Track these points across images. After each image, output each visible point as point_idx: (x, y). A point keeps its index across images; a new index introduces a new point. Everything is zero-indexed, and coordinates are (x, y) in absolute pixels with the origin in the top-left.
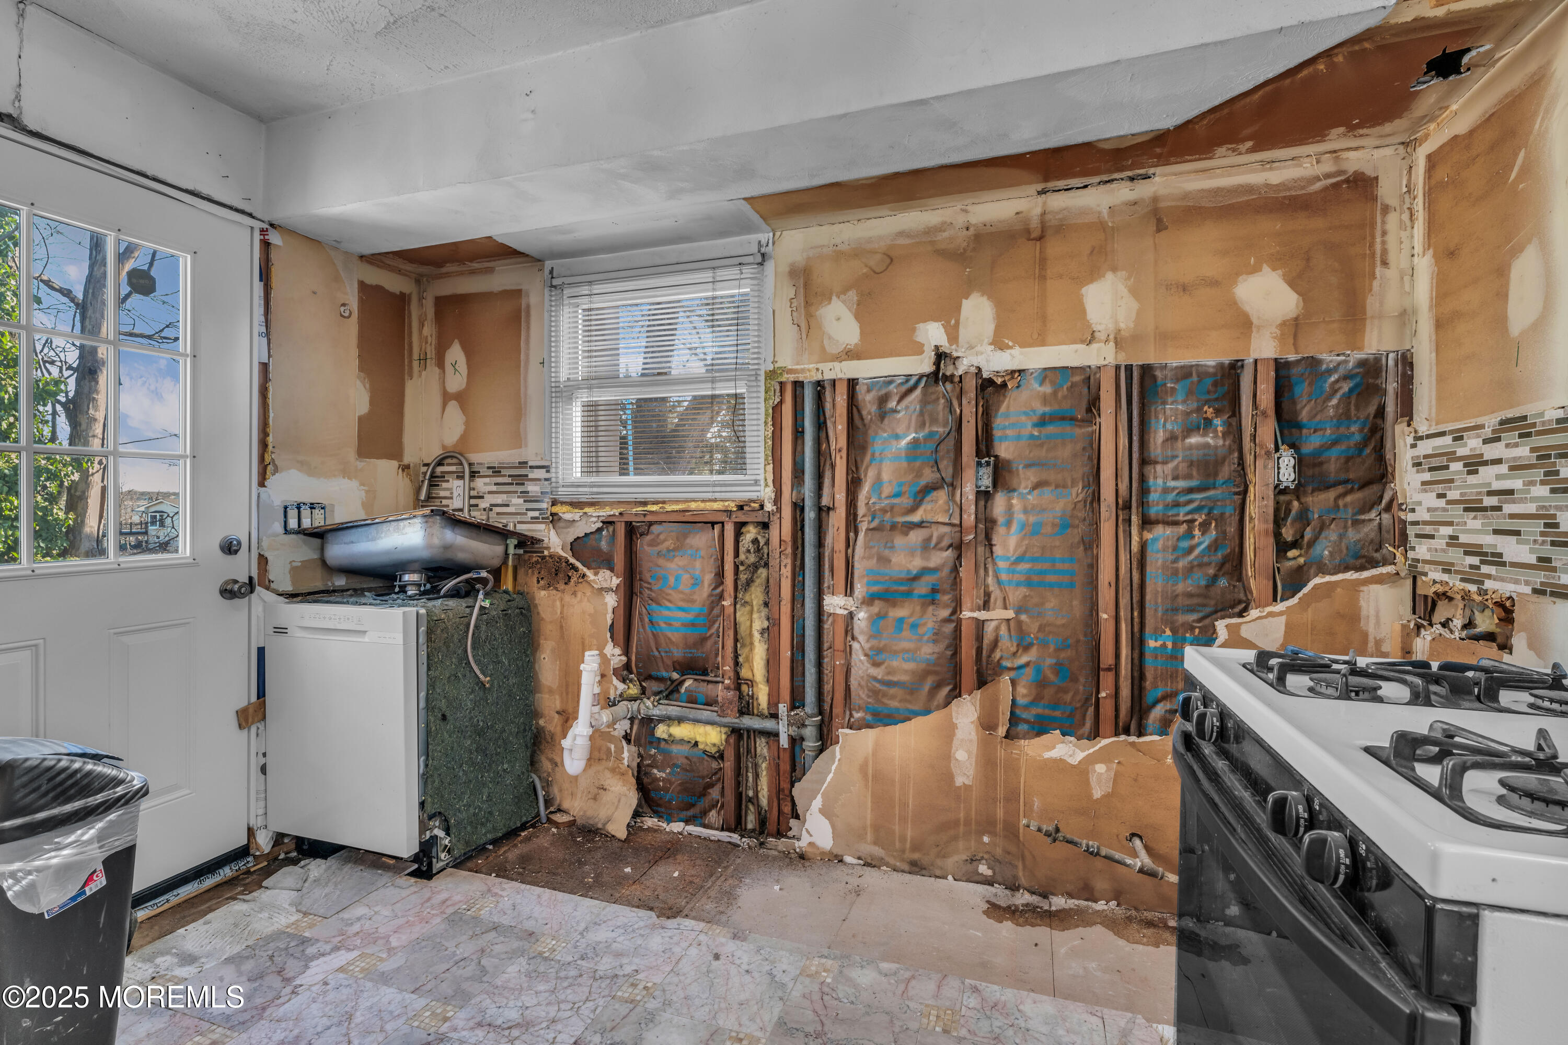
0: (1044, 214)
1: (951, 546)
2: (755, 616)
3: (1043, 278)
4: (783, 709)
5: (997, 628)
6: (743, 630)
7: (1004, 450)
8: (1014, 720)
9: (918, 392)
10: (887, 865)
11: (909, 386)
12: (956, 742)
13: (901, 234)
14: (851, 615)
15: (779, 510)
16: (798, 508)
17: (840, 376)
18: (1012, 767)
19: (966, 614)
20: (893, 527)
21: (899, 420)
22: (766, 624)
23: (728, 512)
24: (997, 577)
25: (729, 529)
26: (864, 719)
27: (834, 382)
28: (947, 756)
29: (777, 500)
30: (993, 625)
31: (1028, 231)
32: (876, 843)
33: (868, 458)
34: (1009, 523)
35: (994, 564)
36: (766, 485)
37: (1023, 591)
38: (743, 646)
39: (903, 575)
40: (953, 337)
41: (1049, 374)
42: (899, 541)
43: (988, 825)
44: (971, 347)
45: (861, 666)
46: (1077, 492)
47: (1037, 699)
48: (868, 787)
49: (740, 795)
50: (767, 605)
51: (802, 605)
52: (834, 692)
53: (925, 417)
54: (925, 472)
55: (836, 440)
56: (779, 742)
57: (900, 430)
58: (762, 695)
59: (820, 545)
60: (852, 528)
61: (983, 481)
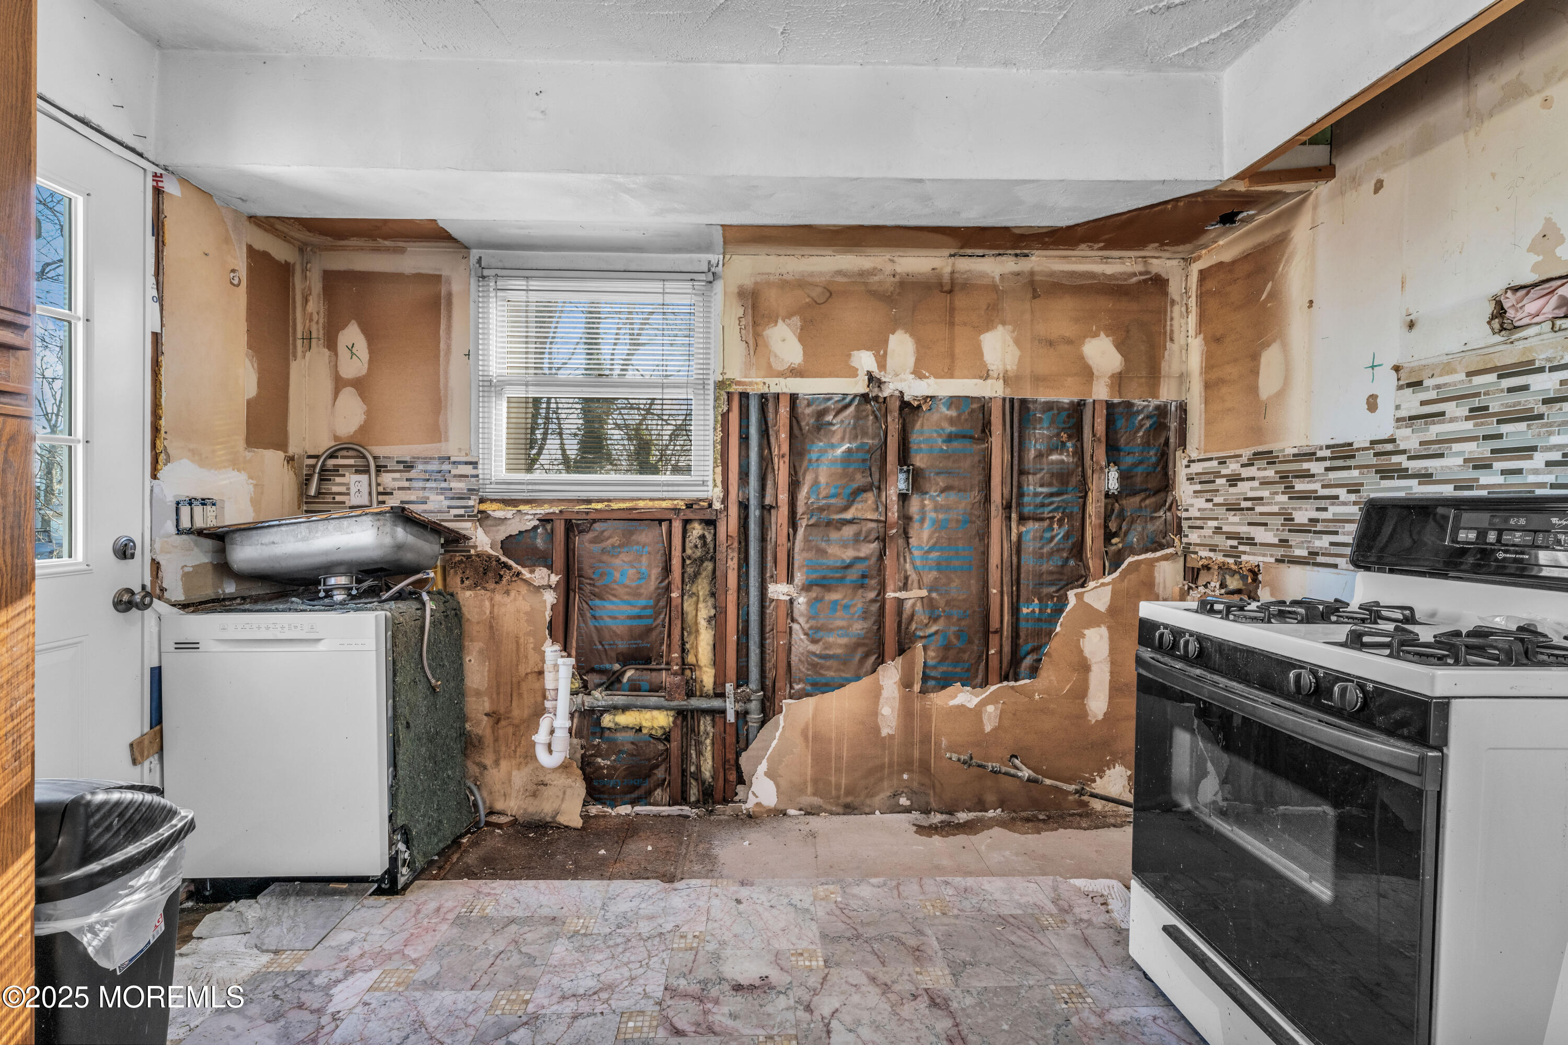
0: (953, 273)
1: (878, 538)
2: (701, 605)
3: (952, 324)
4: (729, 687)
5: (914, 605)
6: (690, 618)
7: (919, 460)
8: (925, 678)
9: (852, 409)
10: (825, 811)
11: (844, 403)
12: (882, 701)
13: (839, 273)
14: (791, 601)
15: (726, 508)
16: (744, 507)
17: (785, 390)
18: (926, 716)
19: (890, 595)
20: (829, 524)
21: (834, 432)
22: (713, 612)
23: (676, 510)
24: (913, 563)
25: (677, 526)
26: (803, 689)
27: (777, 396)
28: (874, 713)
29: (725, 500)
30: (910, 602)
31: (941, 285)
32: (814, 794)
33: (805, 463)
34: (922, 520)
35: (911, 553)
36: (715, 486)
37: (934, 574)
38: (690, 633)
39: (839, 564)
40: (882, 366)
41: (954, 401)
42: (834, 535)
43: (907, 765)
44: (897, 375)
45: (801, 644)
46: (975, 496)
47: (943, 660)
48: (807, 747)
49: (684, 772)
50: (713, 595)
51: (747, 593)
52: (776, 667)
53: (857, 430)
54: (858, 476)
55: (779, 446)
56: (725, 718)
57: (835, 440)
58: (707, 677)
59: (763, 539)
60: (793, 522)
61: (902, 485)
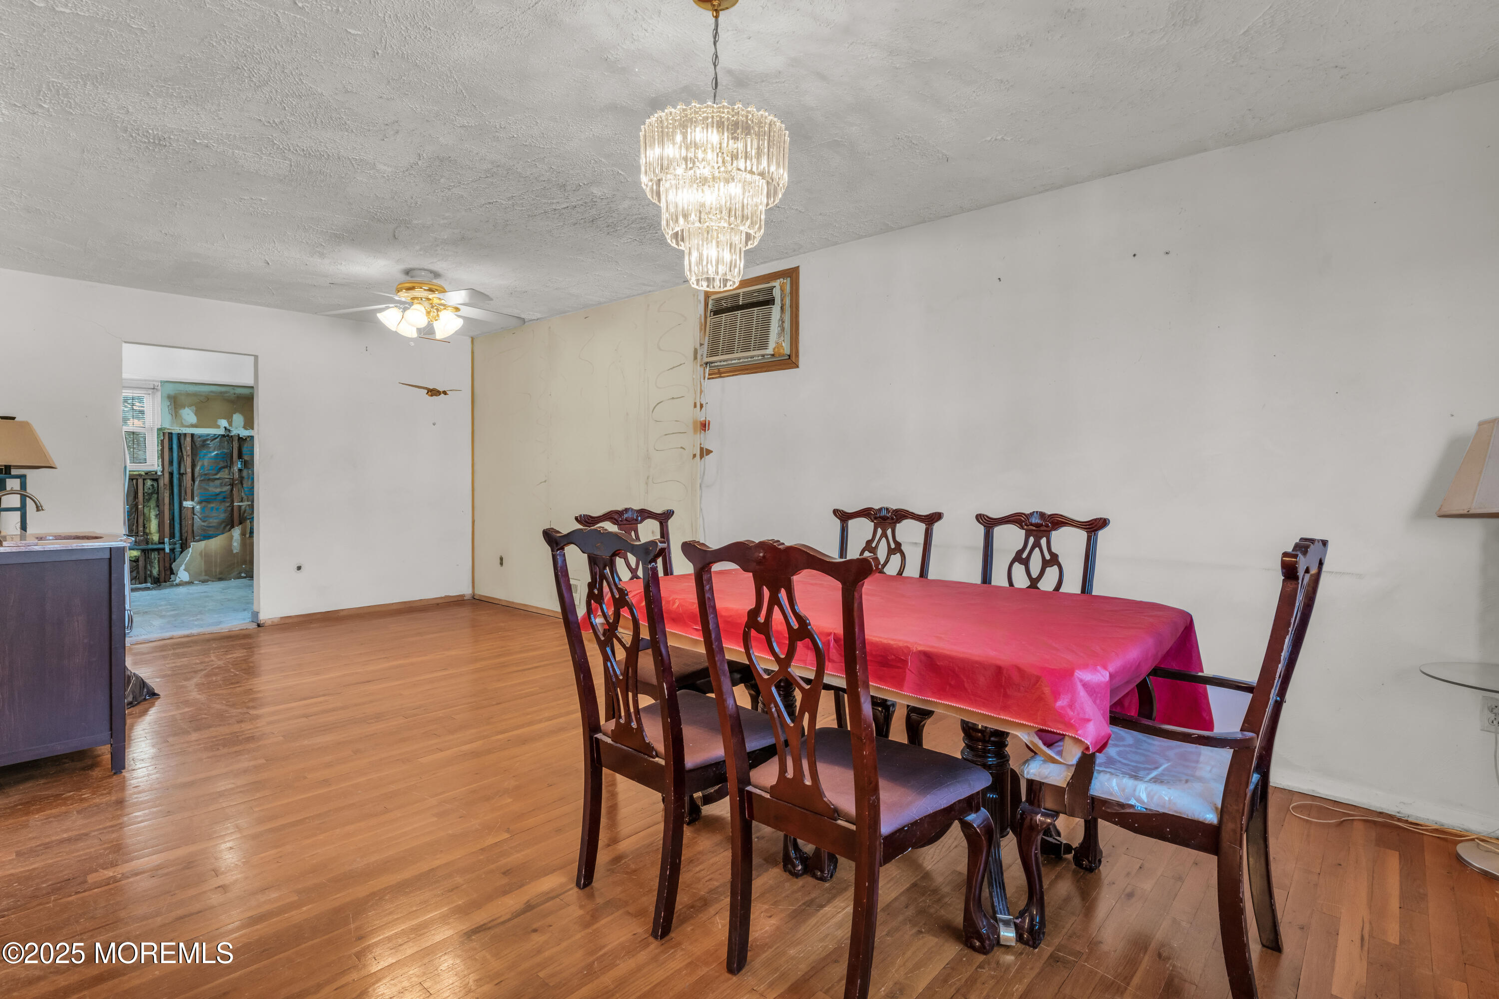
1: (230, 484)
4: (166, 540)
5: (246, 507)
6: (147, 515)
7: (246, 457)
9: (218, 439)
10: (210, 581)
11: (215, 437)
12: (233, 541)
13: (212, 392)
14: (193, 508)
15: (163, 474)
16: (171, 474)
17: (189, 432)
20: (209, 480)
21: (210, 447)
22: (158, 513)
23: (140, 475)
24: (245, 493)
25: (140, 481)
26: (200, 539)
27: (185, 434)
28: (230, 545)
29: (163, 472)
30: (244, 507)
32: (206, 575)
33: (198, 458)
34: (248, 478)
35: (244, 490)
36: (158, 466)
38: (147, 521)
39: (213, 494)
40: (230, 424)
42: (211, 484)
44: (237, 428)
45: (198, 523)
48: (202, 559)
49: (145, 573)
50: (158, 506)
51: (173, 506)
52: (187, 532)
53: (220, 447)
54: (221, 463)
55: (187, 452)
56: (165, 551)
57: (211, 450)
58: (156, 538)
59: (180, 486)
60: (193, 480)
61: (239, 466)
